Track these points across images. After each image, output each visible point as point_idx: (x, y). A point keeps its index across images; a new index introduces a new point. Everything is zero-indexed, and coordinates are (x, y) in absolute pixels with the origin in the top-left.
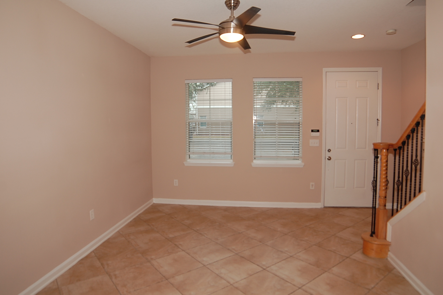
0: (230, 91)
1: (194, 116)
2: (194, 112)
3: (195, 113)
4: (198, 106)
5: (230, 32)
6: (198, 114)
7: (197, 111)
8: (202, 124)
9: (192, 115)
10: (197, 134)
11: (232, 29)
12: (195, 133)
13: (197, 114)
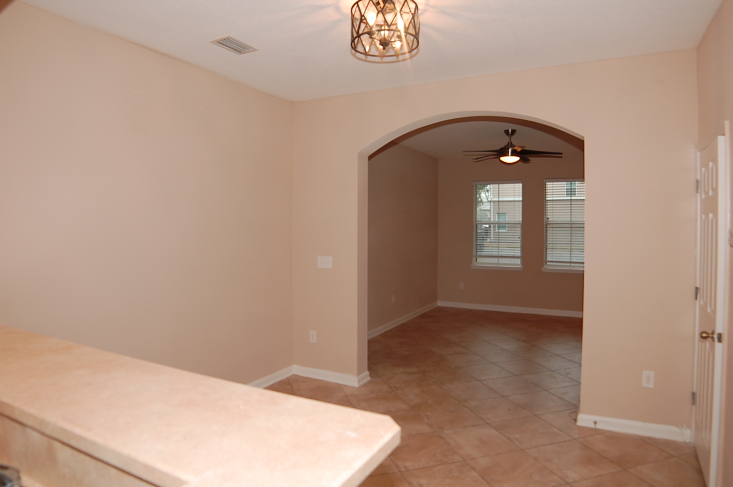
0: (519, 193)
1: (488, 214)
2: (488, 207)
3: (489, 209)
4: (493, 198)
5: (508, 156)
6: (493, 211)
7: (492, 207)
8: (501, 225)
9: (484, 212)
10: (492, 241)
11: (510, 154)
12: (488, 240)
13: (492, 209)
